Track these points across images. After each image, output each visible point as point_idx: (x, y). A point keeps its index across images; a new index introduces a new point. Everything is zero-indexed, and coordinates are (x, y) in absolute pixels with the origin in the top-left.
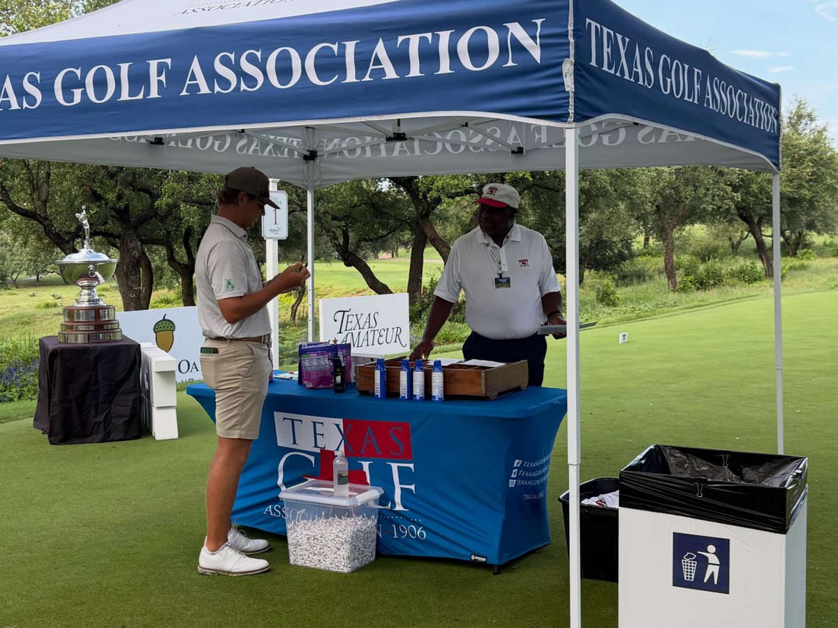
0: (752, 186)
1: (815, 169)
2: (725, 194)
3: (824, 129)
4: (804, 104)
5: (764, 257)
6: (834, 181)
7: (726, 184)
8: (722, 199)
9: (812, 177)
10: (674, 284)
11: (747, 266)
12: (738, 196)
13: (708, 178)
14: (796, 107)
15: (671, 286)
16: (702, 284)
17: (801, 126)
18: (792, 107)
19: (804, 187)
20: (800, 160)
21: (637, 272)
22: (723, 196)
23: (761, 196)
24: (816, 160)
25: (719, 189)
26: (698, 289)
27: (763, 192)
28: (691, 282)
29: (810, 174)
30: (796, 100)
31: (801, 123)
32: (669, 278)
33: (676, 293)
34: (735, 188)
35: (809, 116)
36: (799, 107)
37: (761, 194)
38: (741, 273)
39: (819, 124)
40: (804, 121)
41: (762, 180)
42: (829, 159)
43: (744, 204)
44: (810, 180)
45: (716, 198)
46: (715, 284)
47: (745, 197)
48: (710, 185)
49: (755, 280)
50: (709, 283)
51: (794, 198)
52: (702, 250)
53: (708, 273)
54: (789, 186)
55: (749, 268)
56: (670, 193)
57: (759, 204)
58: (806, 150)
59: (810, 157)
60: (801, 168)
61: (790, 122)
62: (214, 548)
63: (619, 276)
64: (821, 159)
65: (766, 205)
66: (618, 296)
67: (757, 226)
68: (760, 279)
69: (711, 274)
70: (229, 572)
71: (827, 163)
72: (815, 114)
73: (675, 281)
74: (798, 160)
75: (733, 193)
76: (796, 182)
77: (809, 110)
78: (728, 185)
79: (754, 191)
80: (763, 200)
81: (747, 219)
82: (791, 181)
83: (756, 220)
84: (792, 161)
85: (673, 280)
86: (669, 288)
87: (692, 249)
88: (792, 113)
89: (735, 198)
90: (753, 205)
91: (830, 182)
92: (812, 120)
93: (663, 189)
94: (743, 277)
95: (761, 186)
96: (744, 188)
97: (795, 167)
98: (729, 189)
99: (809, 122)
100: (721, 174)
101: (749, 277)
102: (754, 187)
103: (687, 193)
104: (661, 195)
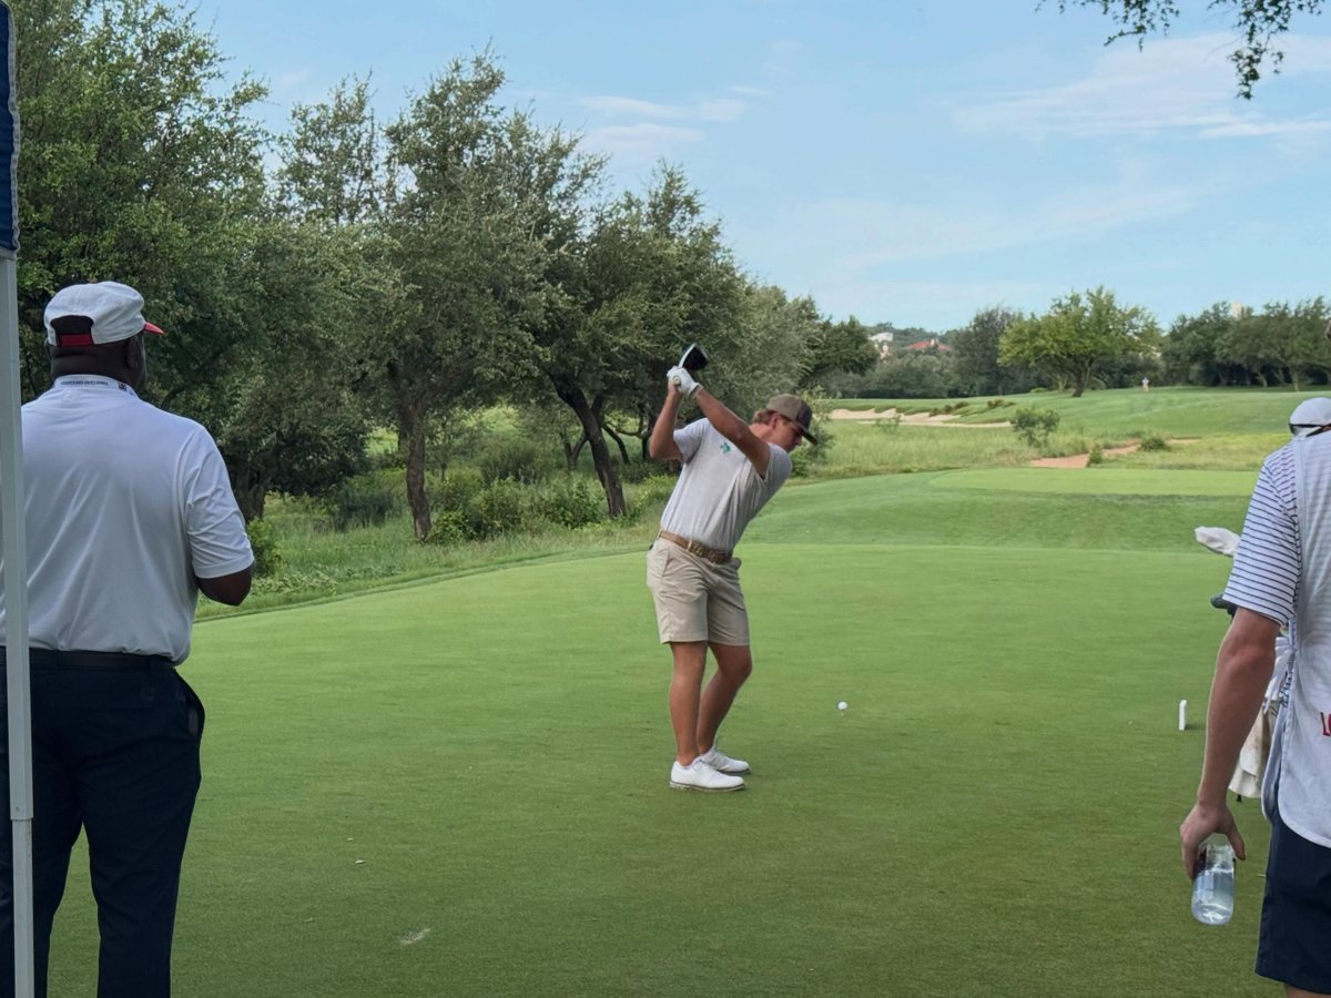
0: (578, 333)
1: (696, 306)
2: (520, 348)
3: (715, 231)
4: (679, 180)
5: (605, 474)
6: (732, 331)
7: (521, 328)
8: (516, 357)
9: (689, 322)
10: (426, 526)
11: (571, 494)
12: (547, 354)
13: (488, 312)
14: (663, 185)
15: (419, 531)
16: (478, 527)
17: (673, 223)
18: (656, 185)
19: (677, 341)
20: (669, 289)
21: (377, 499)
22: (517, 351)
23: (594, 356)
24: (698, 290)
25: (509, 338)
26: (471, 537)
27: (599, 348)
28: (456, 523)
29: (685, 315)
30: (664, 171)
31: (674, 215)
32: (416, 515)
33: (427, 547)
34: (541, 337)
35: (688, 202)
36: (668, 185)
37: (595, 349)
38: (559, 507)
39: (706, 219)
40: (678, 214)
41: (595, 323)
42: (722, 288)
43: (563, 370)
44: (689, 328)
45: (504, 356)
46: (507, 527)
47: (563, 356)
48: (491, 327)
49: (585, 520)
50: (493, 525)
51: (657, 361)
52: (503, 457)
53: (492, 505)
54: (647, 338)
55: (575, 497)
56: (413, 341)
57: (590, 370)
58: (680, 268)
59: (686, 283)
60: (670, 302)
61: (654, 213)
62: (685, 761)
63: (342, 507)
64: (709, 288)
65: (604, 372)
66: (278, 553)
67: (592, 415)
68: (594, 518)
69: (496, 508)
70: (704, 788)
71: (718, 296)
72: (698, 201)
73: (429, 520)
74: (665, 288)
75: (537, 347)
76: (661, 329)
77: (688, 192)
78: (527, 330)
79: (580, 343)
80: (598, 361)
81: (573, 399)
82: (651, 328)
83: (590, 402)
84: (654, 288)
85: (424, 519)
86: (416, 534)
87: (484, 456)
88: (657, 195)
89: (541, 357)
90: (580, 370)
91: (725, 332)
92: (694, 211)
93: (400, 330)
94: (562, 514)
95: (595, 333)
96: (563, 336)
97: (659, 301)
98: (528, 338)
99: (688, 216)
100: (514, 306)
101: (572, 515)
102: (581, 337)
103: (448, 341)
104: (396, 343)
